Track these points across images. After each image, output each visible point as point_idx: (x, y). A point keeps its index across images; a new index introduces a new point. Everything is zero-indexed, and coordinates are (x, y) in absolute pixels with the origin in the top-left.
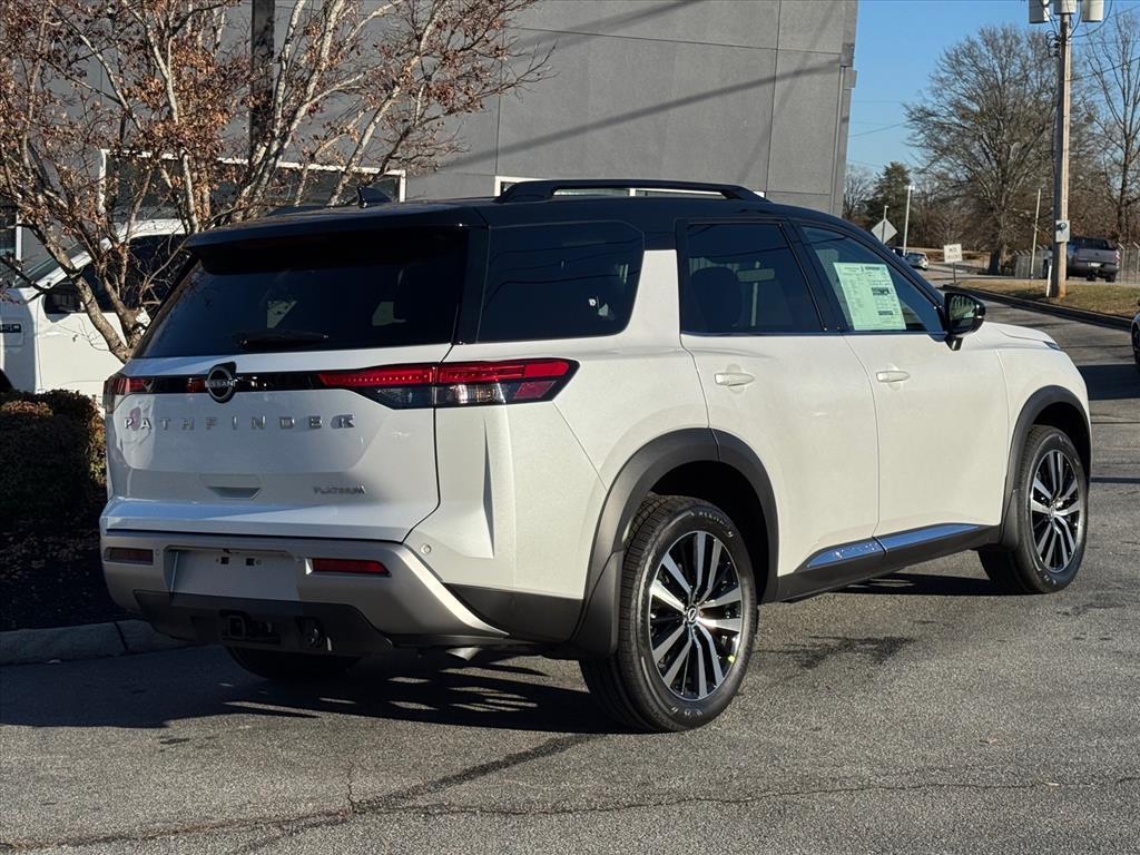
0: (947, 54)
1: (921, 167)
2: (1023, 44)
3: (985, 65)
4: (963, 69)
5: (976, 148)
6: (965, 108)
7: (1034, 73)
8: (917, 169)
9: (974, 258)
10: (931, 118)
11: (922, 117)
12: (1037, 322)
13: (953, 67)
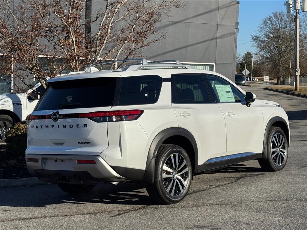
0: (263, 20)
2: (285, 17)
3: (274, 23)
4: (268, 24)
5: (272, 47)
6: (268, 35)
7: (288, 25)
8: (255, 54)
9: (272, 80)
11: (256, 38)
13: (265, 24)
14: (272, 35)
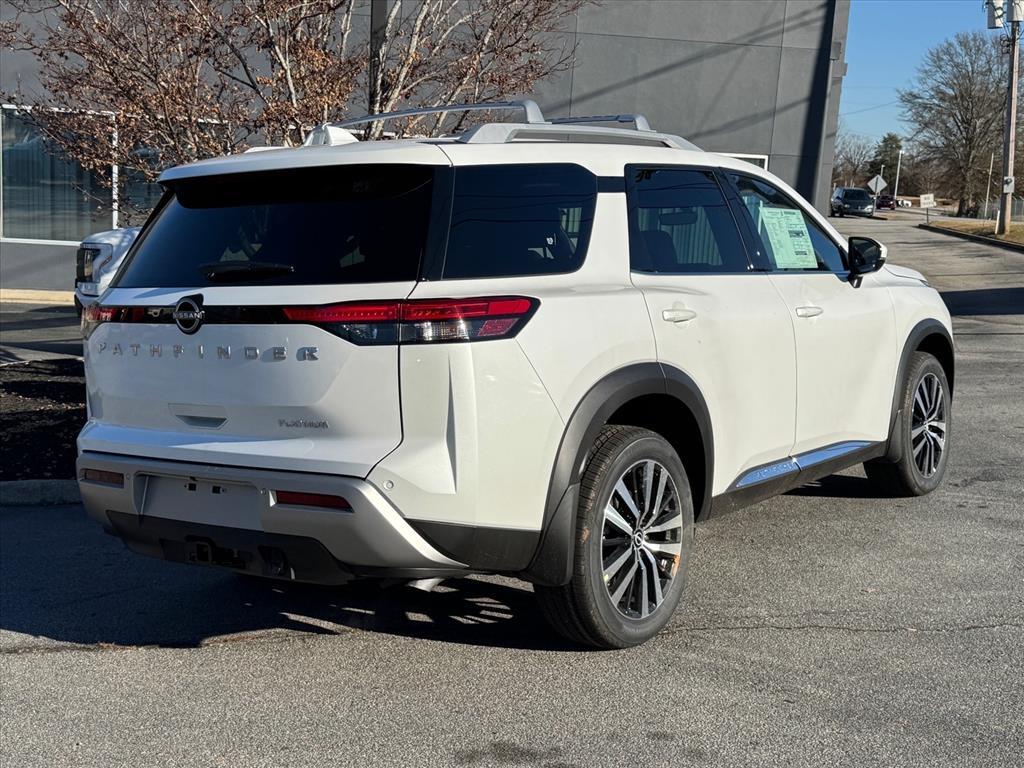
0: (930, 52)
1: (909, 137)
2: (989, 45)
3: (958, 60)
4: (942, 63)
5: (951, 123)
6: (943, 93)
7: (995, 66)
8: (906, 138)
9: (948, 204)
10: (916, 100)
11: (910, 99)
12: (986, 253)
13: (935, 62)
14: (951, 92)
